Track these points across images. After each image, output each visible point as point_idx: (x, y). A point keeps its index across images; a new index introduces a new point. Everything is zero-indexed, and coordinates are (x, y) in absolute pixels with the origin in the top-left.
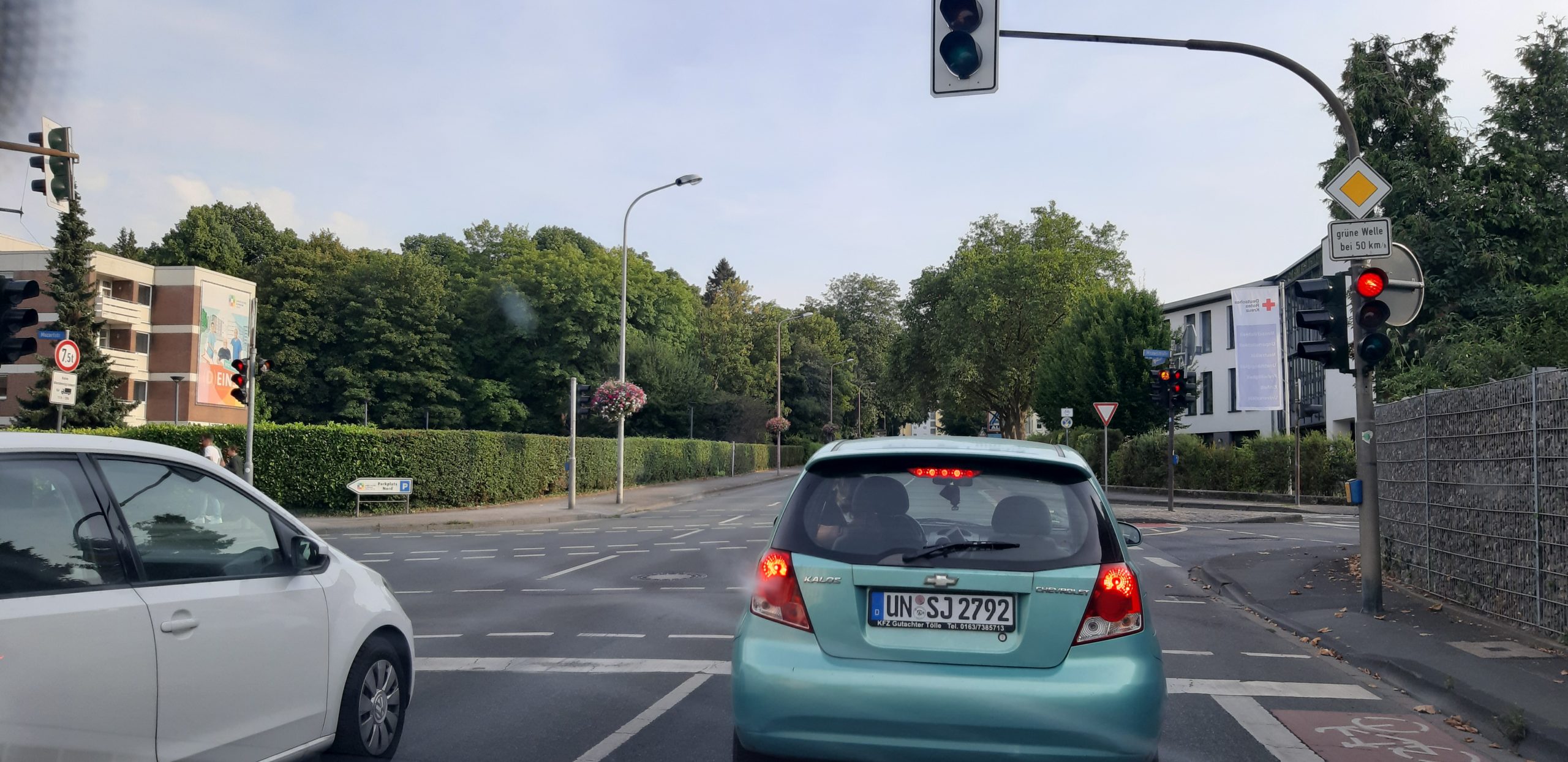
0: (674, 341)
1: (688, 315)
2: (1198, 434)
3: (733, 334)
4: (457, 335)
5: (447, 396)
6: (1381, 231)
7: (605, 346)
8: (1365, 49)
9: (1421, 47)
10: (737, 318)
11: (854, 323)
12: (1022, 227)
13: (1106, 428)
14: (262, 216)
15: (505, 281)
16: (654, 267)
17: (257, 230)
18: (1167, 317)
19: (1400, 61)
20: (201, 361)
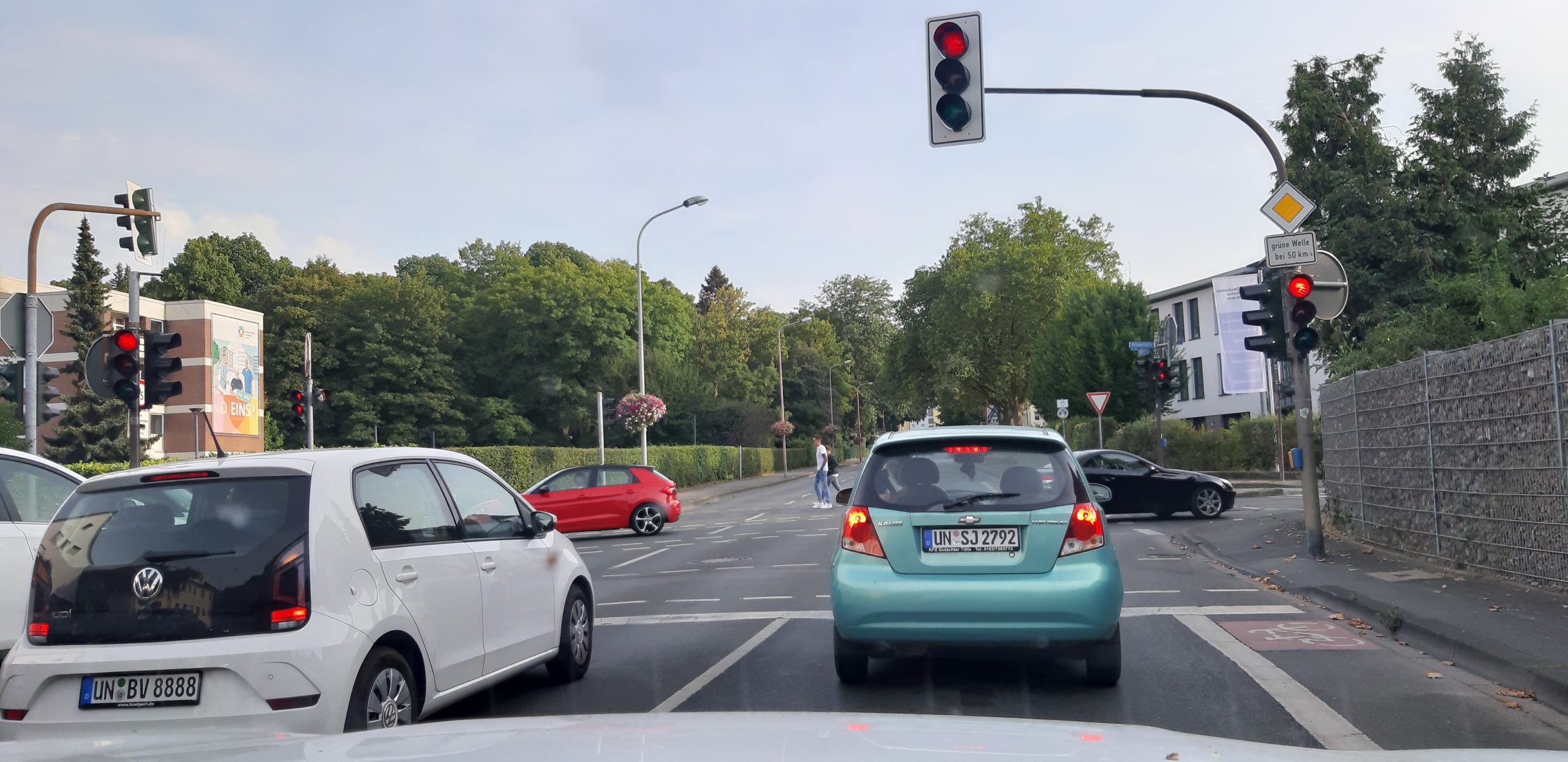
0: (672, 351)
1: (685, 324)
2: (1187, 419)
3: (730, 341)
4: (458, 354)
5: (452, 416)
6: (1308, 242)
7: (605, 359)
8: (1306, 70)
9: (1355, 66)
10: (733, 325)
11: (848, 324)
12: (1011, 223)
13: (1100, 416)
14: (257, 244)
15: (504, 299)
16: (648, 278)
17: (254, 260)
18: (1154, 306)
19: (1337, 80)
20: (215, 391)
